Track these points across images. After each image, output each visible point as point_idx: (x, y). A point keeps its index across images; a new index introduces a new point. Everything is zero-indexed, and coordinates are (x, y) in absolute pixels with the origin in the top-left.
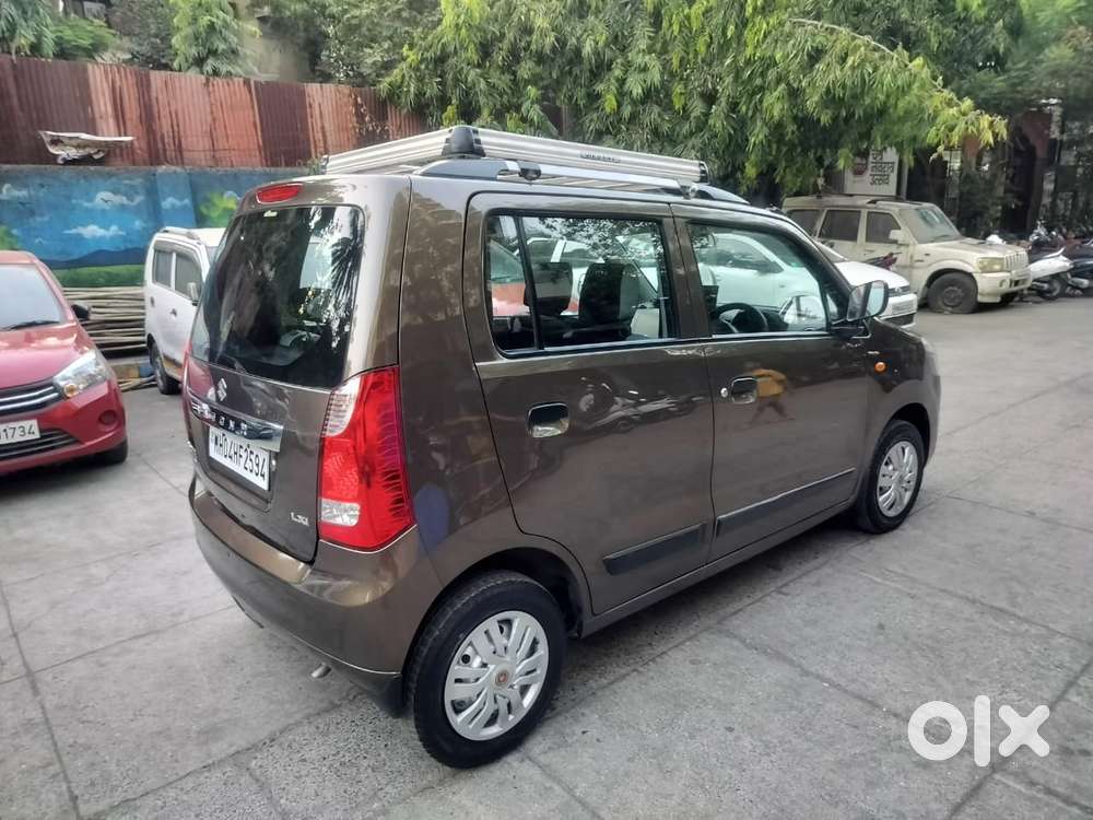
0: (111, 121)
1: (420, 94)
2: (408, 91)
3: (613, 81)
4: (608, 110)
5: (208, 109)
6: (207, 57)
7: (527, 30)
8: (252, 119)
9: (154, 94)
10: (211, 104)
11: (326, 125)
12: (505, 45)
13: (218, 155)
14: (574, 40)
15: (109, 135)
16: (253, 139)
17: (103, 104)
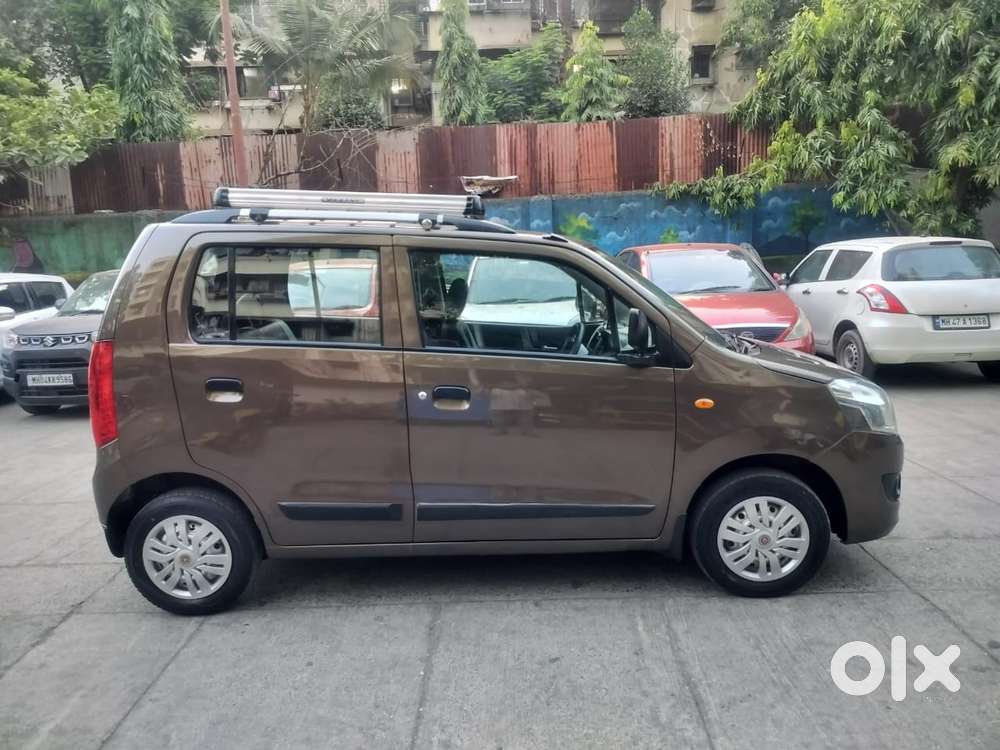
0: (507, 165)
1: (764, 113)
2: (753, 111)
3: (976, 71)
4: (962, 104)
5: (577, 149)
6: (586, 107)
7: (874, 32)
8: (610, 153)
9: (538, 142)
10: (579, 145)
11: (675, 152)
12: (851, 53)
13: (580, 184)
14: (928, 34)
15: (505, 176)
16: (612, 169)
17: (503, 153)
